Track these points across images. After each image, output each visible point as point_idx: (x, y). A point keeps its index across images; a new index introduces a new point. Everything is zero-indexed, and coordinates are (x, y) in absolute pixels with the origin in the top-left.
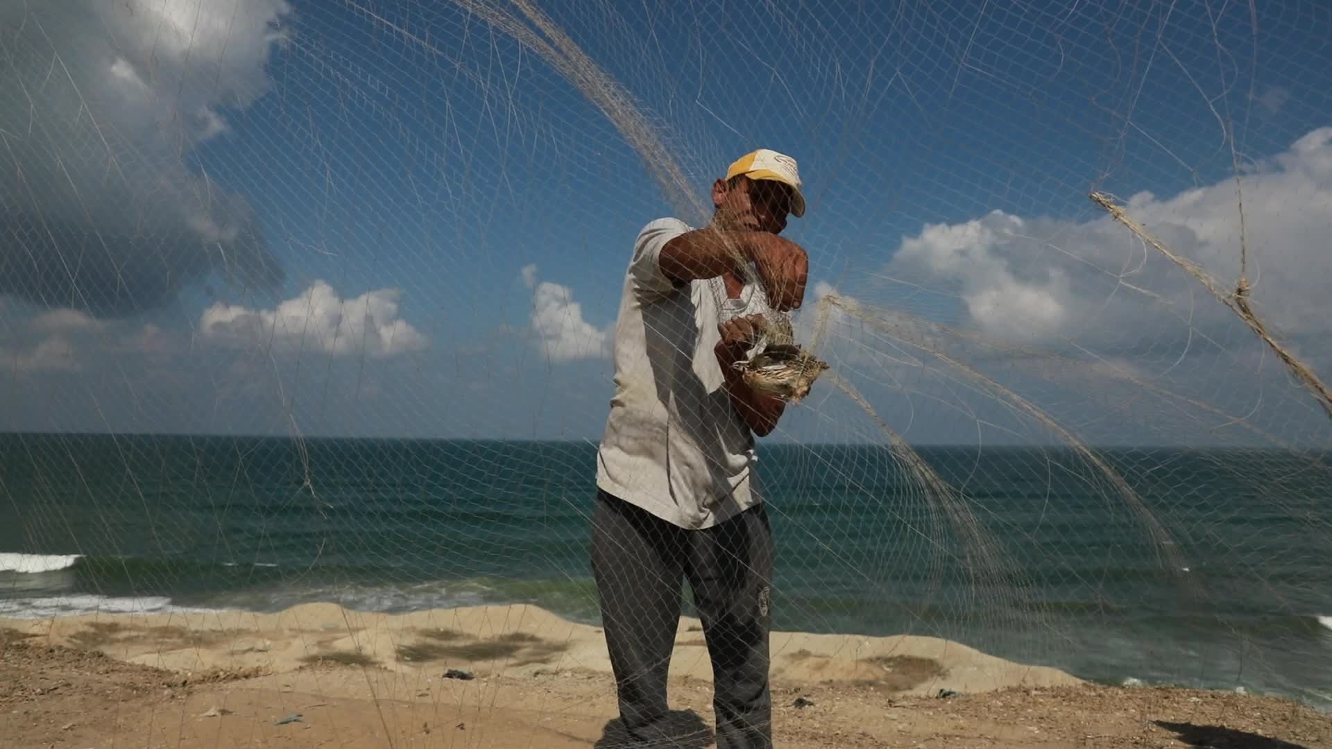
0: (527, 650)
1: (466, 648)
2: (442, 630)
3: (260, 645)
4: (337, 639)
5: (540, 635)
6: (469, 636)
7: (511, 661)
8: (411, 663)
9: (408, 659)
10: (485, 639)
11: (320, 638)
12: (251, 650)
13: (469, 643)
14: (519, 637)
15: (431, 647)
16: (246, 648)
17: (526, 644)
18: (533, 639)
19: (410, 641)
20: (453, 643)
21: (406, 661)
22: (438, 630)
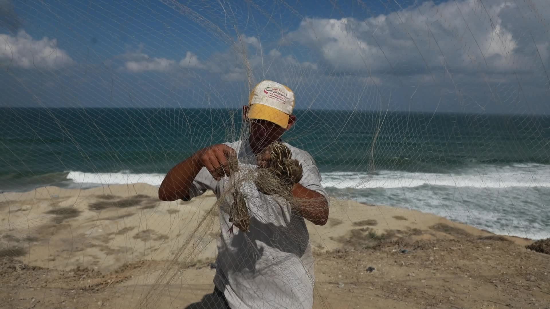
0: (144, 202)
1: (118, 202)
2: (106, 195)
3: (24, 207)
4: (60, 202)
5: (148, 195)
6: (119, 197)
7: (138, 207)
8: (96, 211)
9: (94, 209)
10: (126, 198)
11: (51, 202)
12: (20, 210)
13: (118, 200)
14: (141, 196)
15: (103, 203)
16: (17, 209)
17: (144, 199)
18: (146, 197)
19: (94, 201)
20: (112, 201)
21: (94, 210)
22: (104, 195)
